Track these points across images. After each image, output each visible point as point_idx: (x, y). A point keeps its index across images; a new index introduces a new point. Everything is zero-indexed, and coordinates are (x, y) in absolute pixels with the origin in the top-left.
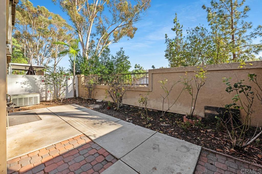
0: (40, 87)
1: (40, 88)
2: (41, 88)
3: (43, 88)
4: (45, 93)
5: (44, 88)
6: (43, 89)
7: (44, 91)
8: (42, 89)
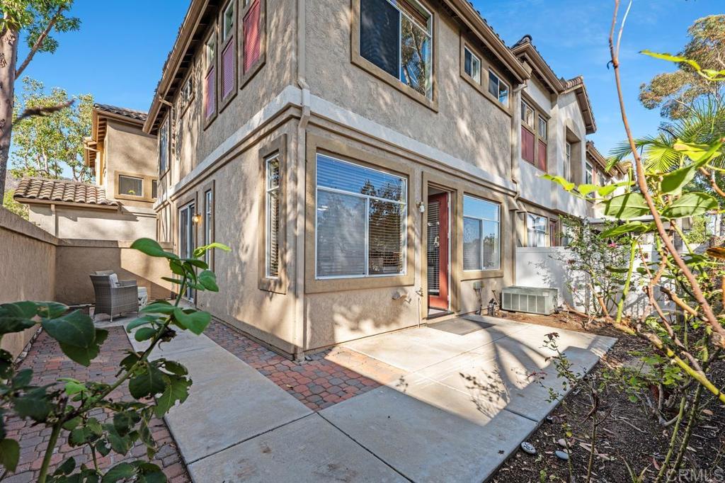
0: (572, 276)
1: (573, 279)
2: (575, 279)
3: (580, 279)
4: (584, 294)
5: (582, 279)
6: (580, 283)
7: (580, 287)
8: (578, 281)
